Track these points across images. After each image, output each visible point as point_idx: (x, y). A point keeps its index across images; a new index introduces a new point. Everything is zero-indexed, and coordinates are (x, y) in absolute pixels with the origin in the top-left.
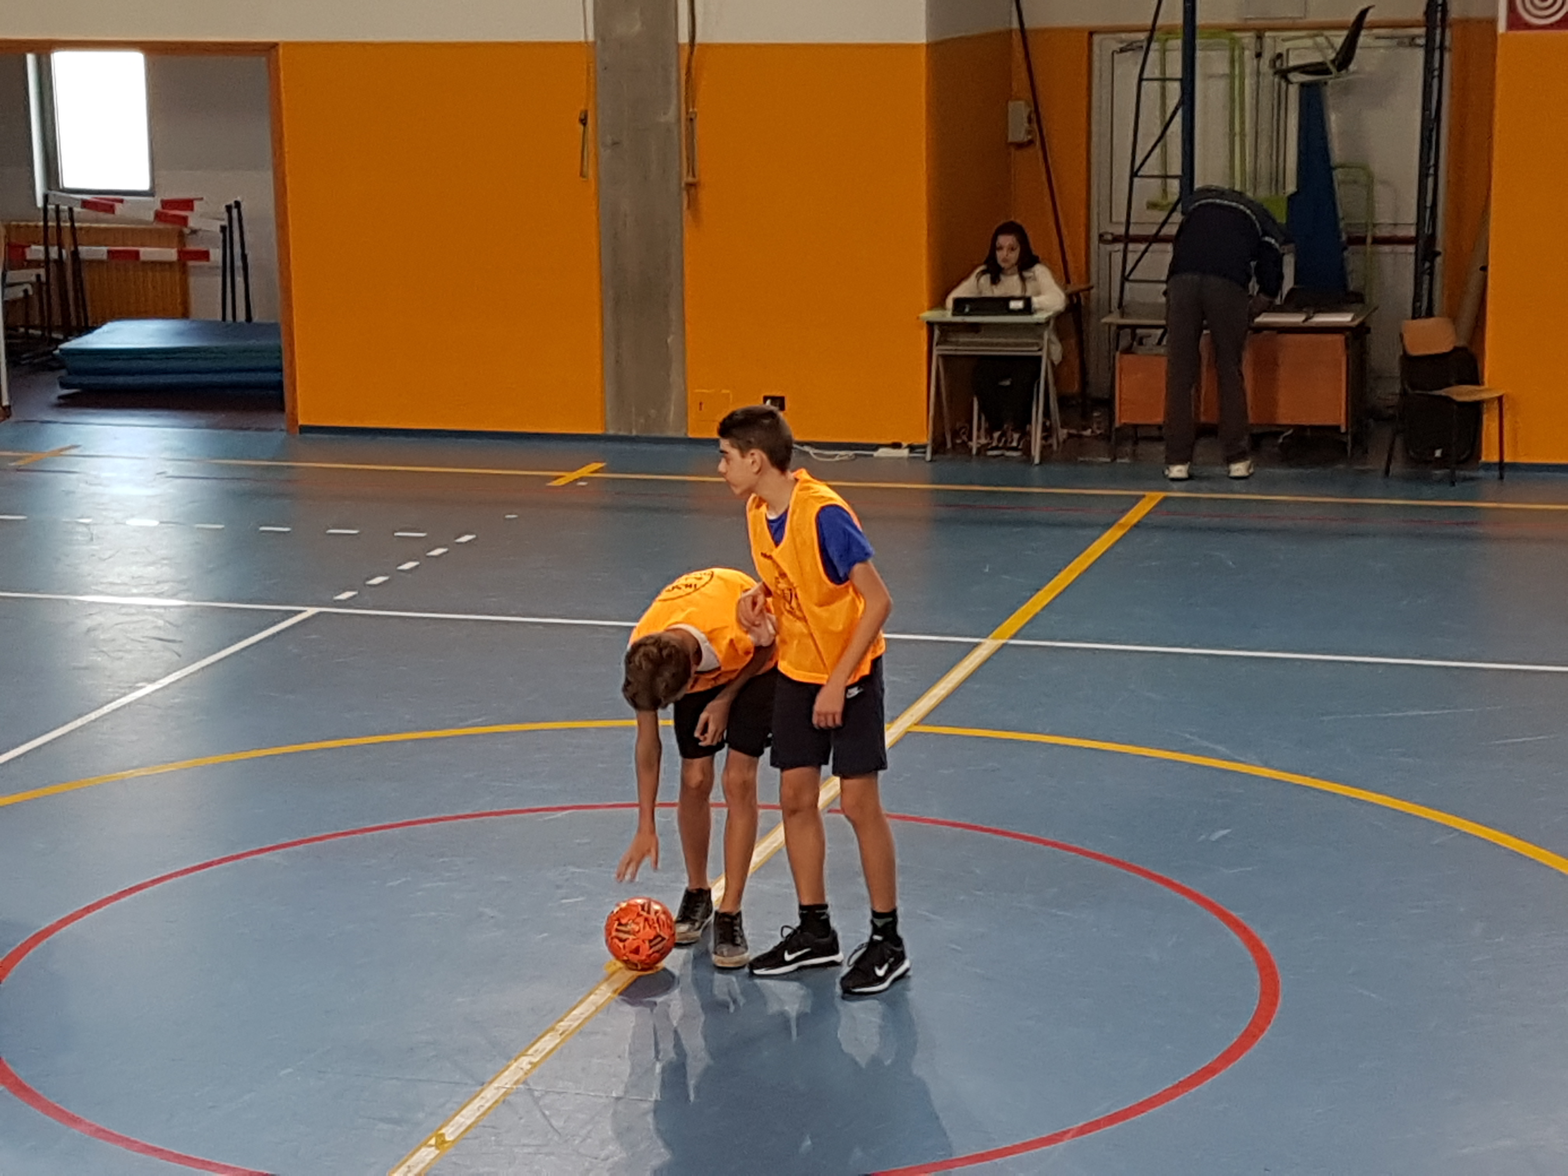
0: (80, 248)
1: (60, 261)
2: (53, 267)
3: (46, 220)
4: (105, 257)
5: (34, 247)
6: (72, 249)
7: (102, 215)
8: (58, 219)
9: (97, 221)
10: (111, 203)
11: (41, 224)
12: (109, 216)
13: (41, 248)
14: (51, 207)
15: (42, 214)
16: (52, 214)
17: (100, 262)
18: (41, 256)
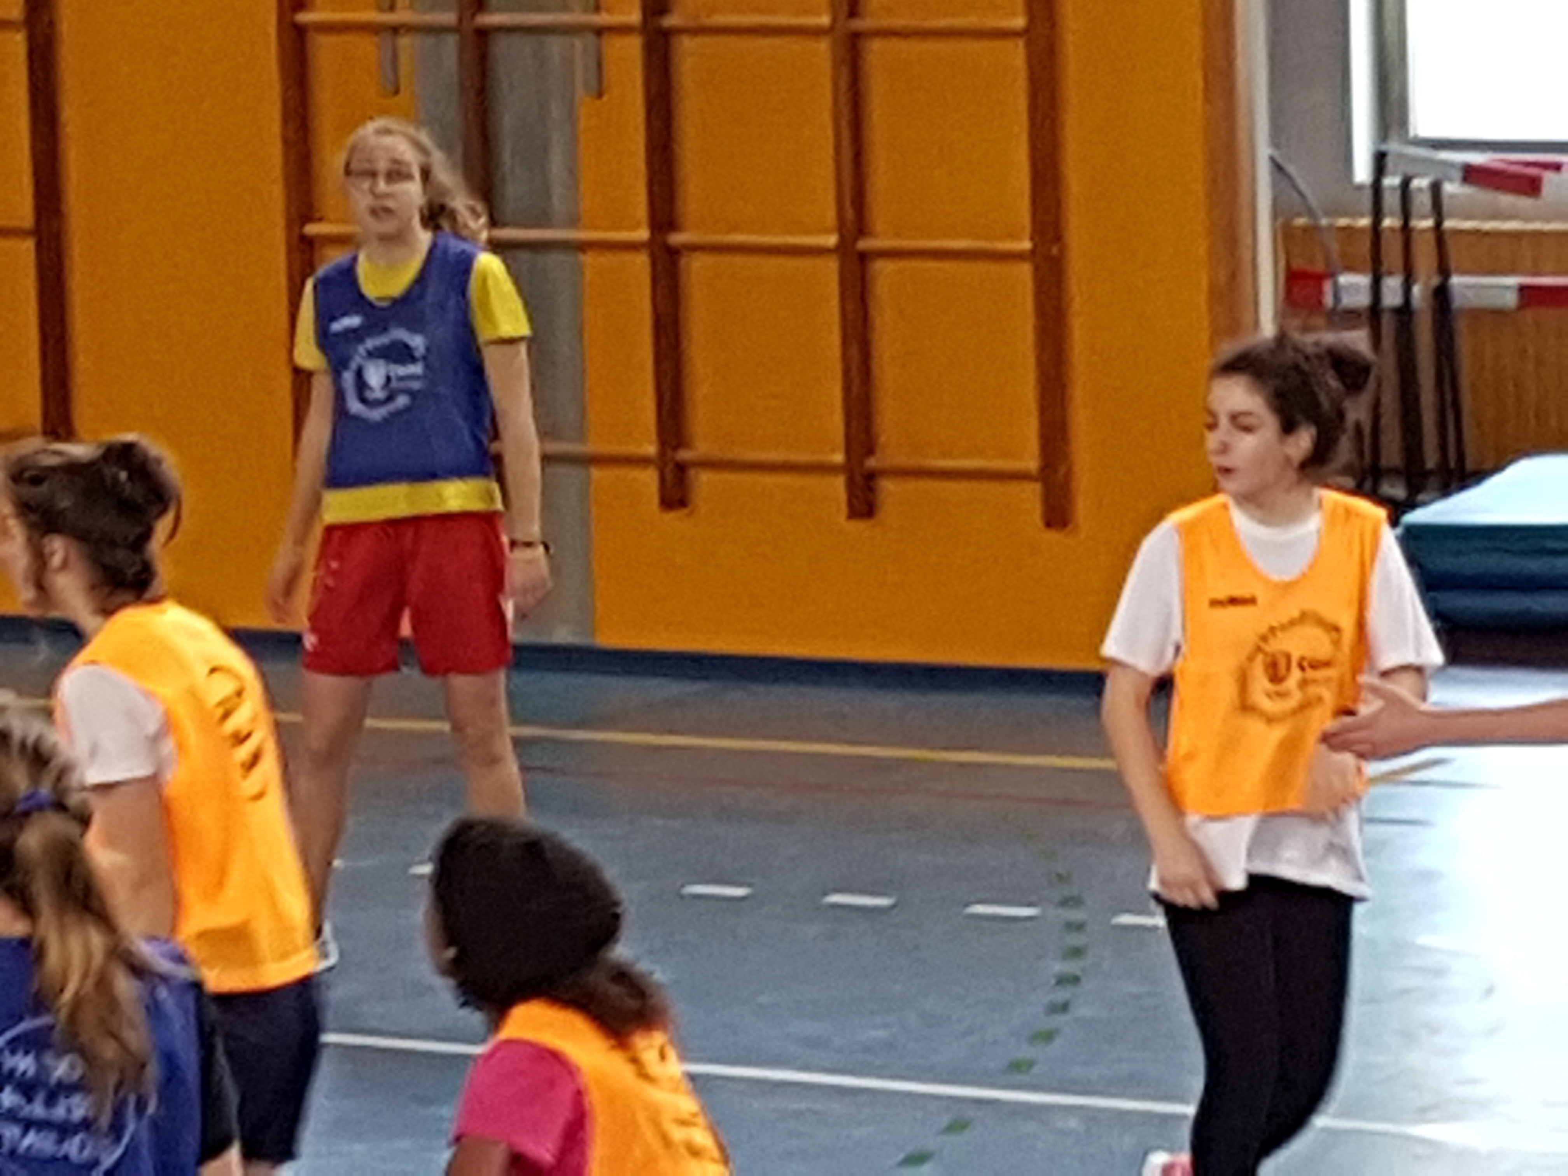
0: (1456, 280)
1: (1405, 311)
2: (1388, 324)
3: (1378, 213)
4: (1511, 300)
5: (1344, 279)
6: (1435, 281)
7: (1506, 200)
8: (1406, 213)
9: (1495, 216)
10: (1532, 171)
11: (1365, 222)
12: (1524, 202)
13: (1363, 280)
14: (1391, 181)
15: (1367, 199)
16: (1391, 201)
17: (1498, 313)
18: (1363, 300)
